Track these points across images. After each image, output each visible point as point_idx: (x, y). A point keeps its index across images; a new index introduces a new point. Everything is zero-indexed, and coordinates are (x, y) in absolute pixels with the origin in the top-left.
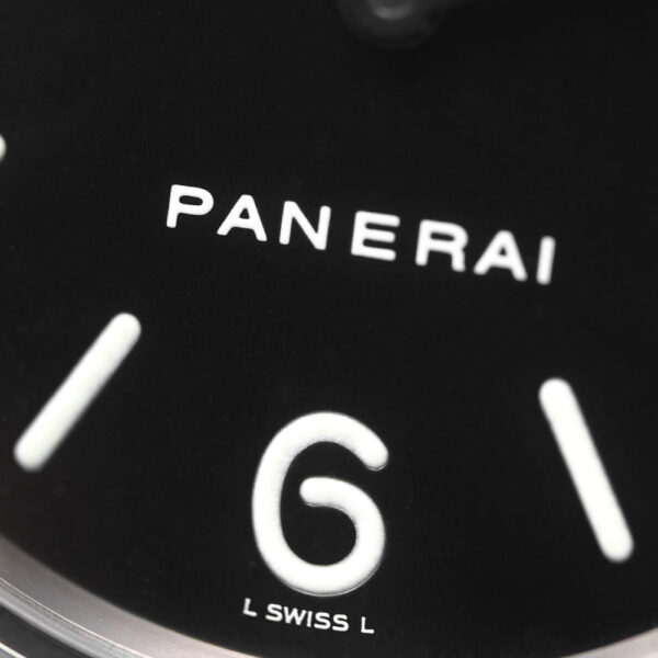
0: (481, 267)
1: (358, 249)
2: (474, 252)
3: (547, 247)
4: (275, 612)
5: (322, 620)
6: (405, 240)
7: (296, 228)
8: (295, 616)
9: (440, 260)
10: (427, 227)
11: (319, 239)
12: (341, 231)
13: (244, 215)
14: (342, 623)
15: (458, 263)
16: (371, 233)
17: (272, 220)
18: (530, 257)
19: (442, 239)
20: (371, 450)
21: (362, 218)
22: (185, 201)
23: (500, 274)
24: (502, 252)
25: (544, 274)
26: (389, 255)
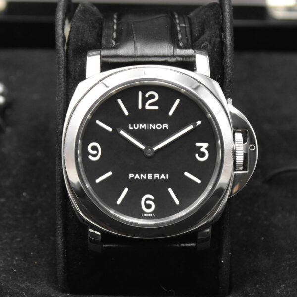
0: (161, 178)
1: (149, 178)
2: (160, 177)
3: (167, 175)
4: (145, 215)
5: (150, 215)
6: (153, 176)
7: (142, 177)
8: (147, 215)
9: (157, 178)
10: (155, 175)
11: (145, 177)
12: (147, 176)
13: (137, 176)
14: (152, 215)
15: (159, 178)
16: (150, 176)
17: (140, 176)
18: (166, 176)
19: (157, 176)
20: (152, 197)
21: (149, 175)
22: (131, 176)
23: (163, 178)
24: (163, 176)
25: (167, 178)
26: (152, 178)
